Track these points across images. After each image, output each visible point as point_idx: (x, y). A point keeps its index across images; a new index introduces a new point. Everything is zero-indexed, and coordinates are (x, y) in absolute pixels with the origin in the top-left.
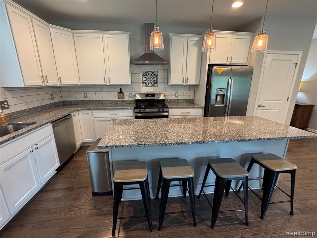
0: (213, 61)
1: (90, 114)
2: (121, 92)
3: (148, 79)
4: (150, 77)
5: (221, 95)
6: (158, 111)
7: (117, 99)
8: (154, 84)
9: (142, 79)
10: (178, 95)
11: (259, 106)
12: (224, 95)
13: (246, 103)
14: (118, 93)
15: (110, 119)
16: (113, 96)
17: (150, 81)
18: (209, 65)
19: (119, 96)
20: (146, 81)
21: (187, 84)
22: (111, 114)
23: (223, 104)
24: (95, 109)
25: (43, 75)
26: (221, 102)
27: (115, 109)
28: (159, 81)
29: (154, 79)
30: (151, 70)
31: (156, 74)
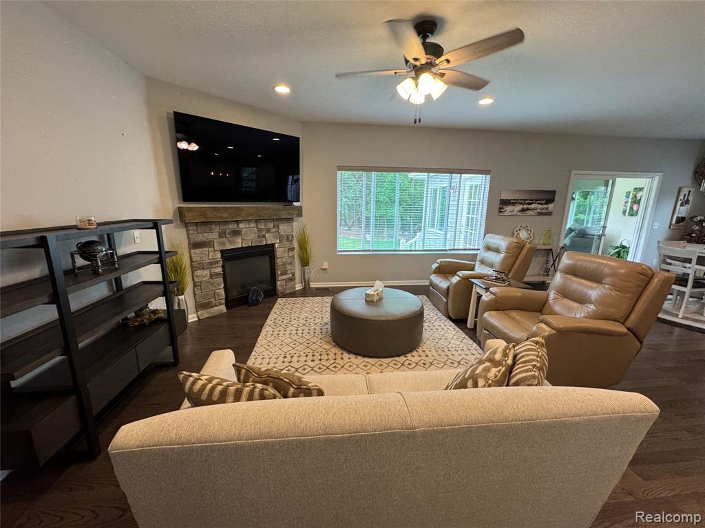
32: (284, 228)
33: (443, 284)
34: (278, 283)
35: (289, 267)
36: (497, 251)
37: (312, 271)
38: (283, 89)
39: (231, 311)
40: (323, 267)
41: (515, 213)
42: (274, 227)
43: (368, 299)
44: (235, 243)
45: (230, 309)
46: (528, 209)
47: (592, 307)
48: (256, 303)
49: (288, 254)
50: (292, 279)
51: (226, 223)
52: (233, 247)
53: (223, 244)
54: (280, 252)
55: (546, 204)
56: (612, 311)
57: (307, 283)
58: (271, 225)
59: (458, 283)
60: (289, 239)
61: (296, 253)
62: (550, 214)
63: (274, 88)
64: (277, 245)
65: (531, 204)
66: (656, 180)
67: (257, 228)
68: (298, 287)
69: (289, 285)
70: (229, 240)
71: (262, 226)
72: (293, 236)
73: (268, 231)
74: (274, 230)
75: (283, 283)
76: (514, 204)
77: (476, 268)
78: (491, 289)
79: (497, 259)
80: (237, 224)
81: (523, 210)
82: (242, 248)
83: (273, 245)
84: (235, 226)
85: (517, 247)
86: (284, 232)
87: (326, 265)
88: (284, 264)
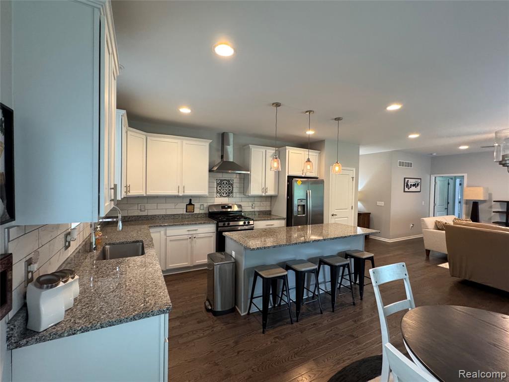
0: (292, 173)
1: (162, 232)
2: (190, 204)
3: (223, 188)
4: (225, 186)
5: (301, 205)
6: (243, 224)
7: (185, 213)
8: (229, 194)
9: (217, 188)
10: (254, 206)
11: (333, 215)
12: (304, 206)
13: (322, 214)
14: (187, 205)
15: (186, 237)
16: (181, 209)
17: (225, 190)
18: (288, 176)
19: (188, 208)
20: (220, 190)
21: (266, 194)
22: (189, 231)
23: (304, 214)
24: (170, 225)
25: (127, 185)
26: (302, 213)
27: (196, 224)
28: (235, 190)
29: (230, 188)
30: (227, 179)
31: (232, 183)
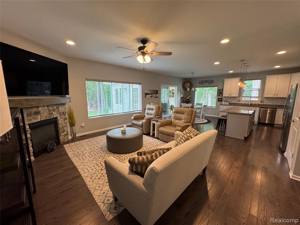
32: (61, 109)
33: (140, 123)
34: (61, 137)
35: (65, 128)
36: (152, 109)
37: (76, 128)
38: (70, 43)
39: (36, 158)
40: (82, 126)
41: (149, 97)
42: (57, 108)
43: (123, 132)
44: (37, 118)
45: (36, 157)
46: (152, 96)
47: (183, 120)
48: (52, 150)
49: (64, 121)
50: (67, 134)
51: (31, 108)
52: (36, 121)
53: (30, 120)
54: (60, 121)
55: (156, 94)
56: (187, 121)
57: (75, 135)
58: (55, 107)
59: (146, 122)
60: (64, 114)
61: (67, 121)
62: (157, 97)
63: (65, 42)
64: (58, 118)
65: (153, 94)
66: (177, 87)
67: (48, 109)
68: (70, 138)
69: (66, 137)
70: (33, 118)
71: (51, 108)
72: (66, 112)
73: (54, 110)
74: (57, 110)
75: (63, 137)
76: (149, 94)
77: (146, 116)
78: (159, 121)
79: (153, 112)
80: (38, 108)
81: (151, 96)
82: (41, 121)
83: (56, 118)
84: (37, 109)
85: (158, 108)
86: (62, 111)
87: (83, 125)
88: (63, 127)
